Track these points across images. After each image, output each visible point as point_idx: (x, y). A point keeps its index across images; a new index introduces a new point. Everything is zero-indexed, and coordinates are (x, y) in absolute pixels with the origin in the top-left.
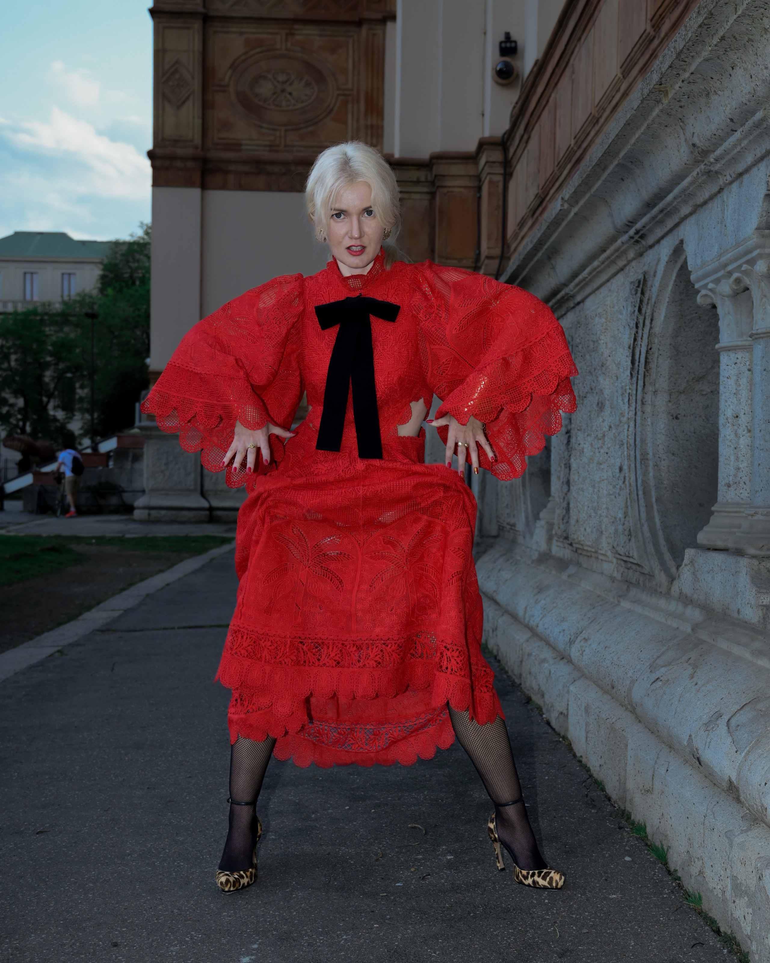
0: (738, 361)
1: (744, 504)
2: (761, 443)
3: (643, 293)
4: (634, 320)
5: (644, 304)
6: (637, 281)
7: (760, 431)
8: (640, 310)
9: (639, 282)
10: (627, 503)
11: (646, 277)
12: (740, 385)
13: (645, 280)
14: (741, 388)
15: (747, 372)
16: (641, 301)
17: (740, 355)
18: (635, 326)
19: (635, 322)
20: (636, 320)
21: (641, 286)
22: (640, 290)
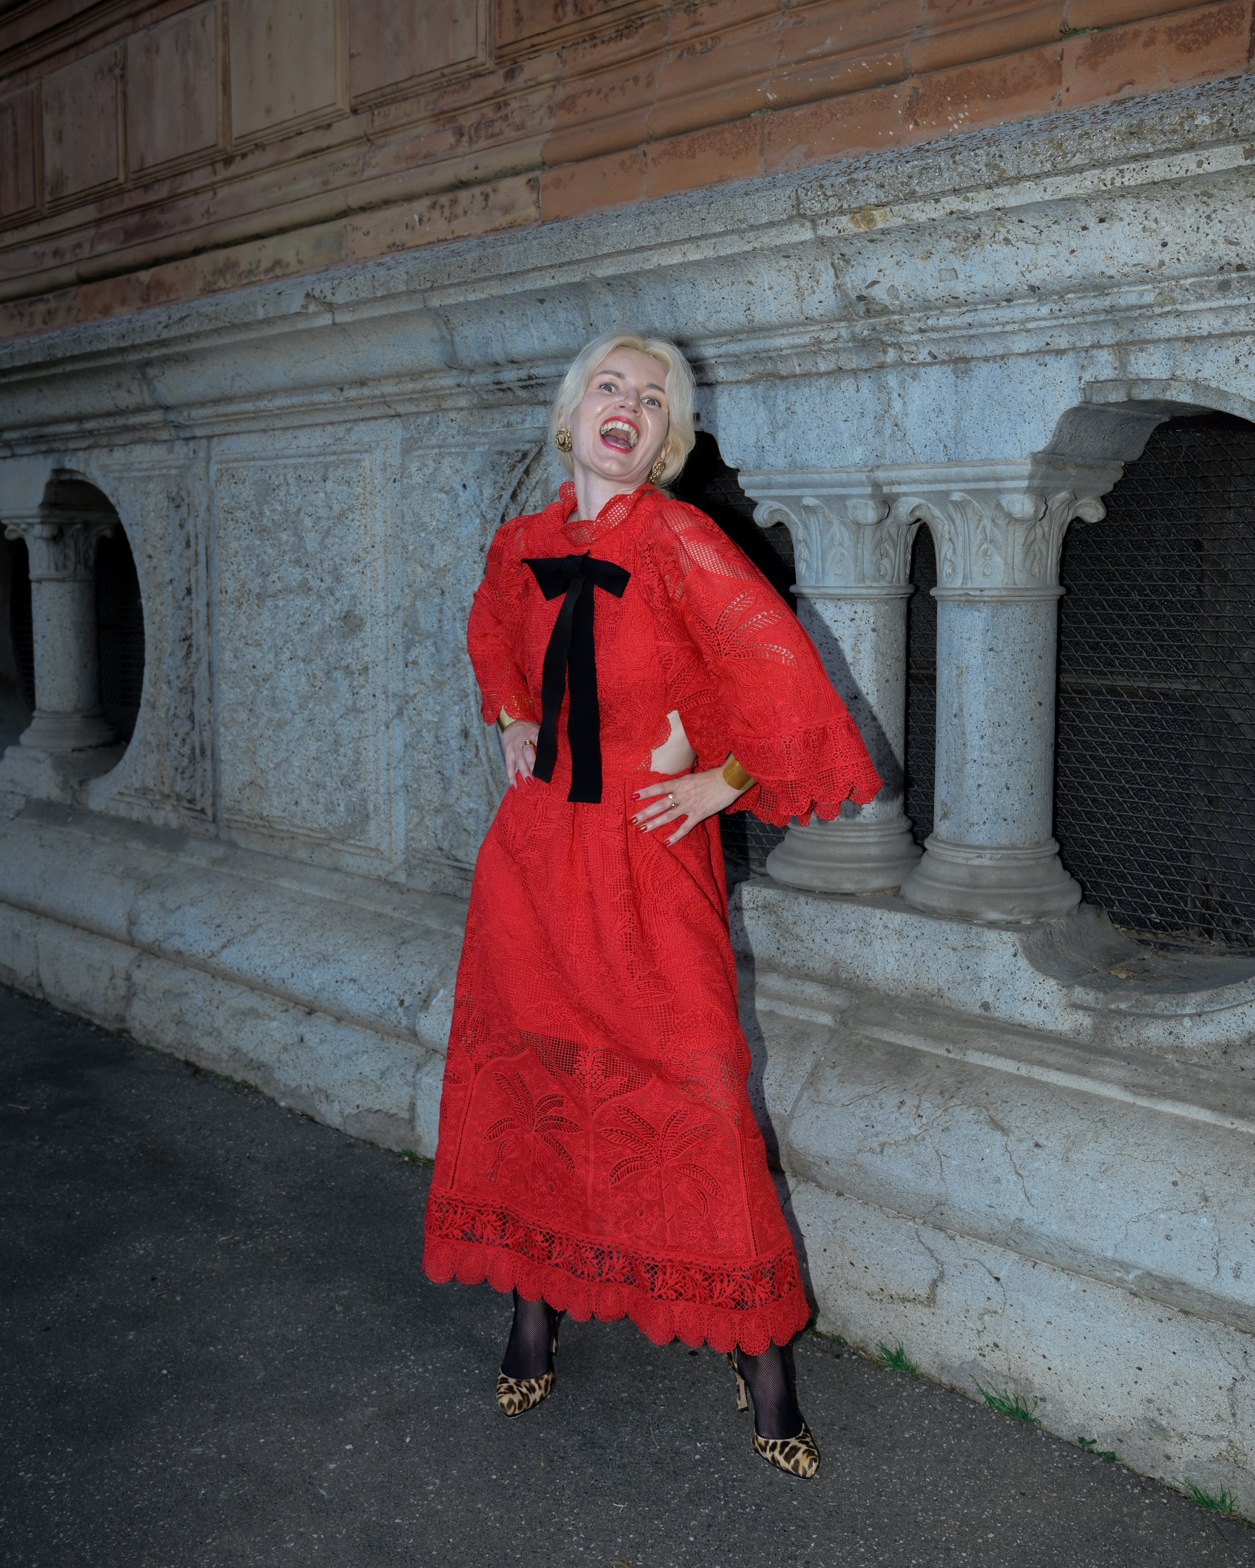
0: (857, 616)
1: (868, 825)
2: (985, 755)
3: (527, 472)
4: (497, 509)
5: (524, 488)
6: (520, 454)
7: (982, 737)
8: (514, 496)
9: (525, 455)
10: (488, 788)
11: (544, 449)
12: (860, 652)
13: (539, 453)
14: (861, 656)
15: (871, 633)
16: (520, 483)
17: (859, 608)
18: (498, 519)
19: (499, 514)
20: (501, 510)
21: (527, 461)
22: (521, 468)
